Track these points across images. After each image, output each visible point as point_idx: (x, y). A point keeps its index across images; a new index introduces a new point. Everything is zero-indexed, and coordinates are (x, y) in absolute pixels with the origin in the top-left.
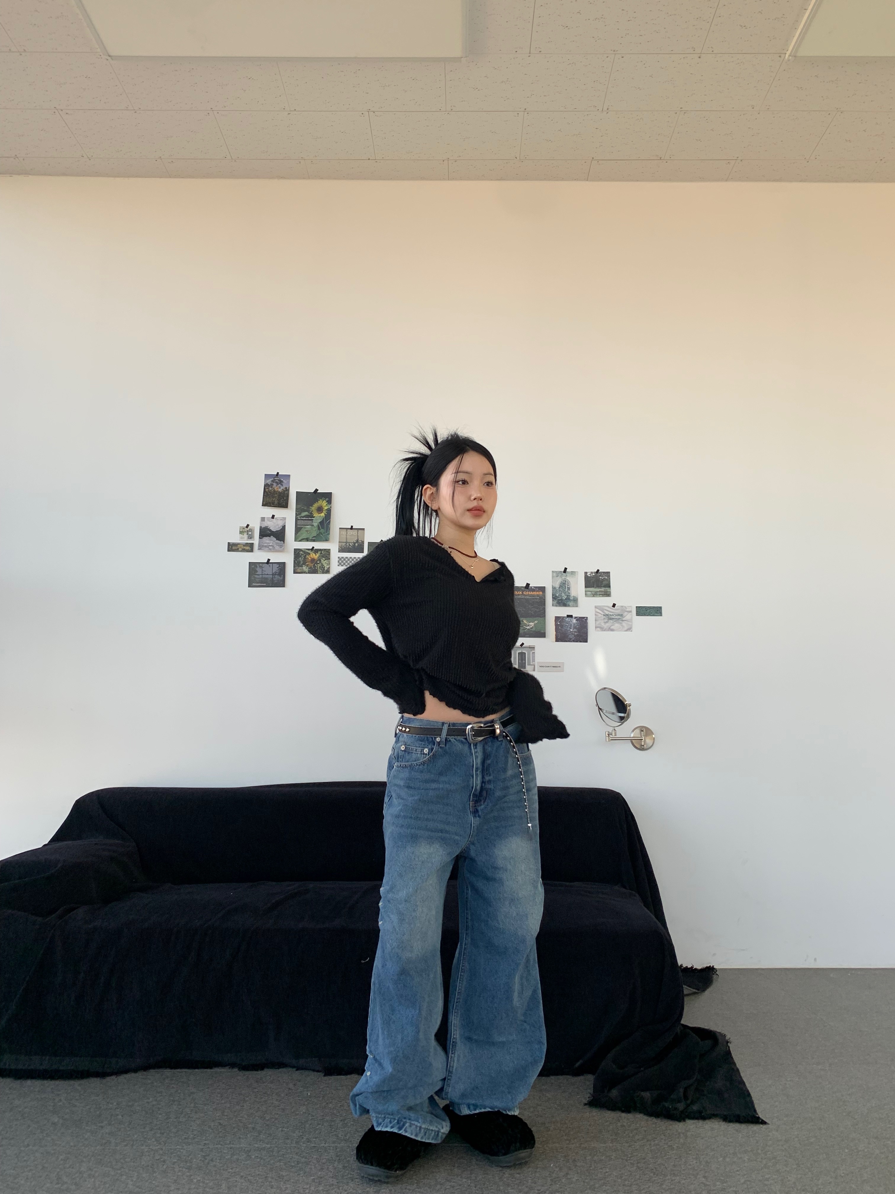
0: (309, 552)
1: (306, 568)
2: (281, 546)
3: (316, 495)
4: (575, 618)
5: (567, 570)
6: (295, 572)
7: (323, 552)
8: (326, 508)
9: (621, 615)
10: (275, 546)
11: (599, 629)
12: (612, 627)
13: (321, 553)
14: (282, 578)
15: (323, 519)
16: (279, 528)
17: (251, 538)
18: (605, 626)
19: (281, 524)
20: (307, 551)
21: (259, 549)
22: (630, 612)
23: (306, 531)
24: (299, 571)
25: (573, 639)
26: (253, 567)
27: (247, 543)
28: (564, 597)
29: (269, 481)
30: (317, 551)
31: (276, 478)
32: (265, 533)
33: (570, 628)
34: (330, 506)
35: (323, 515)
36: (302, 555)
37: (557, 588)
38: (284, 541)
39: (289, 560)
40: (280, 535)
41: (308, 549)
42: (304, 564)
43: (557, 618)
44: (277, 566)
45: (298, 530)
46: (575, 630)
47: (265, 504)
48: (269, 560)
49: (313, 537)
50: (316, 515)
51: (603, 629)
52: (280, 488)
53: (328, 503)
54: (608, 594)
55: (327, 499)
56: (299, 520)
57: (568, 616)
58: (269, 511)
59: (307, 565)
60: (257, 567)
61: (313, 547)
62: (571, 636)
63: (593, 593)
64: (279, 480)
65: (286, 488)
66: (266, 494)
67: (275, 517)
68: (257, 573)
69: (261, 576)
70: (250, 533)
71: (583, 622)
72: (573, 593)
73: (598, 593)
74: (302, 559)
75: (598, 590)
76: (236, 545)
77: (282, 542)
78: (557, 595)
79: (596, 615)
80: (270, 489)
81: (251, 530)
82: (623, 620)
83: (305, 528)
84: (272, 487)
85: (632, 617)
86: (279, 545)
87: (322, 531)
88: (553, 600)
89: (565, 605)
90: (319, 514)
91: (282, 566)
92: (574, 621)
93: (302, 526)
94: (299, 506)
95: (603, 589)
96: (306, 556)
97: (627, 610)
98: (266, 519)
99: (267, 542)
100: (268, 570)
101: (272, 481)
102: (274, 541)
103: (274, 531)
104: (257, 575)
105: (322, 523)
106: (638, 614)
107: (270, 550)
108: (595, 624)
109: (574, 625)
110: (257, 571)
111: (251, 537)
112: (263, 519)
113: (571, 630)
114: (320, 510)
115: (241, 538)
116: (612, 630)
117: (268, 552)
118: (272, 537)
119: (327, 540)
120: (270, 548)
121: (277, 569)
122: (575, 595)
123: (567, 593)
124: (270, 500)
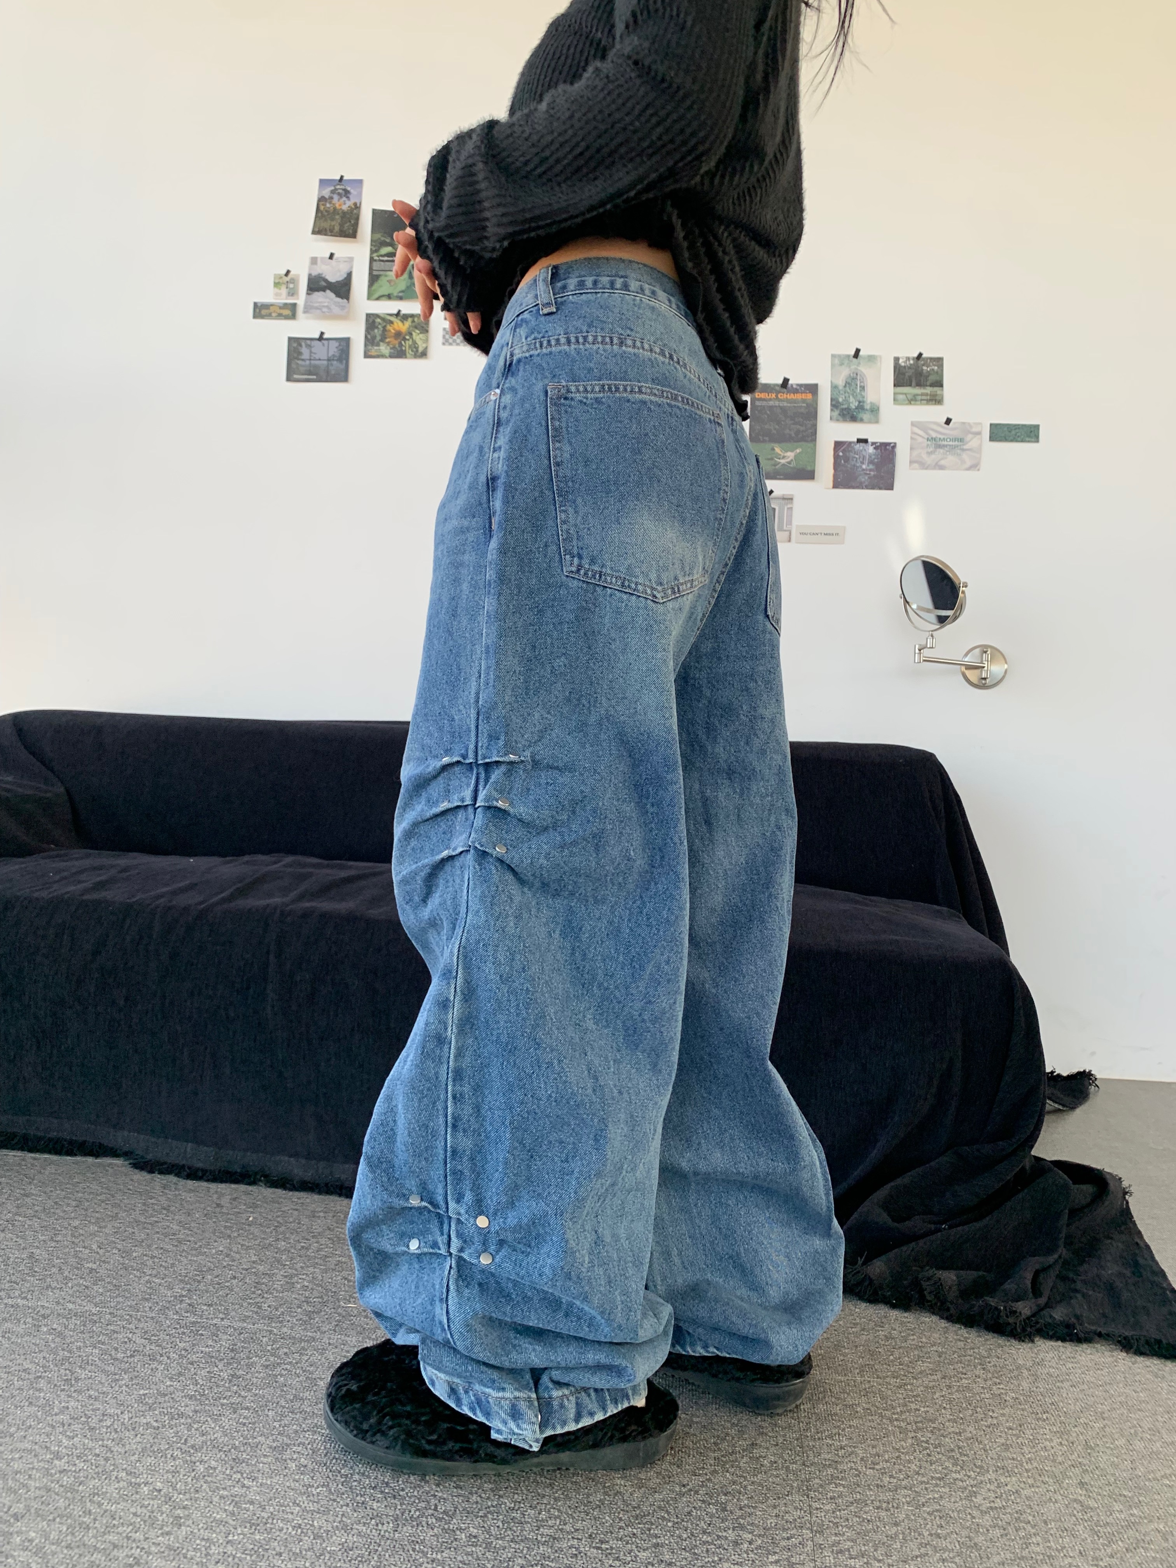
0: (392, 319)
1: (386, 349)
2: (343, 308)
4: (873, 444)
5: (861, 353)
6: (367, 356)
7: (416, 319)
9: (961, 440)
10: (333, 307)
11: (916, 465)
12: (942, 462)
13: (413, 321)
14: (343, 367)
16: (341, 275)
17: (293, 295)
18: (929, 460)
19: (344, 269)
20: (389, 317)
21: (305, 312)
22: (979, 433)
23: (383, 282)
24: (373, 353)
25: (867, 483)
27: (286, 304)
28: (854, 404)
29: (326, 193)
30: (405, 317)
31: (338, 186)
32: (316, 284)
33: (862, 463)
36: (380, 324)
37: (841, 388)
38: (348, 299)
39: (356, 333)
40: (342, 289)
41: (391, 315)
42: (382, 340)
43: (838, 445)
44: (334, 344)
45: (373, 279)
46: (871, 467)
47: (319, 231)
48: (322, 333)
49: (402, 292)
51: (923, 466)
52: (345, 204)
54: (937, 400)
56: (376, 261)
57: (860, 441)
58: (325, 246)
59: (389, 343)
60: (301, 345)
61: (399, 311)
62: (864, 479)
63: (910, 397)
64: (343, 190)
65: (355, 204)
66: (319, 215)
67: (335, 257)
68: (303, 357)
69: (308, 362)
71: (887, 451)
72: (870, 397)
73: (919, 398)
74: (380, 332)
75: (918, 391)
76: (267, 306)
77: (345, 300)
78: (840, 400)
79: (912, 438)
80: (328, 205)
81: (294, 281)
82: (963, 450)
83: (386, 276)
84: (330, 203)
85: (980, 445)
86: (340, 307)
88: (832, 410)
89: (854, 419)
91: (345, 344)
92: (871, 450)
93: (381, 273)
94: (376, 236)
95: (928, 390)
96: (386, 326)
97: (974, 430)
98: (319, 261)
99: (322, 300)
100: (321, 352)
101: (333, 192)
102: (332, 300)
103: (333, 281)
104: (301, 360)
106: (992, 438)
107: (325, 317)
108: (911, 456)
109: (870, 456)
110: (300, 353)
111: (292, 293)
112: (314, 261)
113: (864, 467)
115: (276, 295)
116: (942, 468)
117: (320, 318)
118: (328, 291)
120: (325, 310)
121: (336, 350)
122: (873, 401)
123: (859, 396)
124: (326, 225)
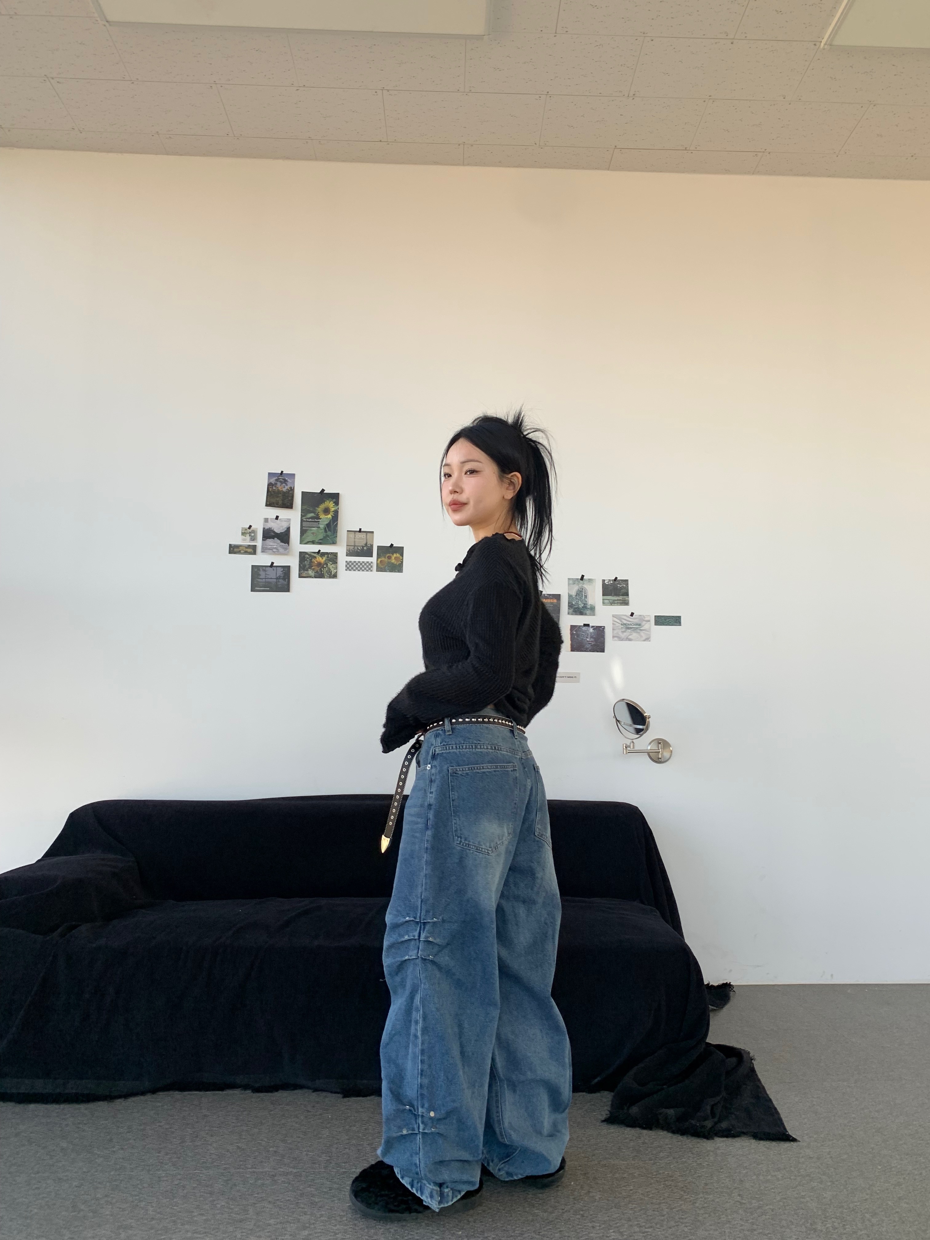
0: (315, 555)
1: (312, 573)
2: (286, 549)
3: (323, 496)
4: (592, 627)
5: (584, 578)
6: (300, 577)
7: (329, 555)
8: (333, 509)
9: (639, 625)
10: (279, 548)
11: (616, 638)
12: (630, 637)
13: (328, 557)
14: (286, 583)
15: (330, 521)
16: (283, 529)
18: (623, 636)
19: (285, 525)
20: (313, 554)
21: (262, 552)
22: (649, 621)
23: (312, 533)
24: (304, 575)
25: (590, 649)
26: (256, 570)
27: (250, 545)
28: (581, 605)
29: (273, 480)
30: (323, 554)
31: (280, 477)
32: (268, 534)
33: (587, 638)
34: (337, 507)
35: (329, 516)
36: (308, 558)
37: (574, 596)
38: (288, 544)
39: (294, 563)
40: (284, 537)
41: (314, 553)
42: (310, 567)
43: (573, 627)
44: (281, 569)
45: (303, 532)
46: (592, 640)
47: (269, 504)
48: (273, 563)
49: (320, 540)
50: (322, 516)
51: (621, 639)
52: (284, 487)
53: (336, 504)
54: (625, 603)
55: (334, 500)
56: (304, 521)
57: (585, 625)
58: (273, 512)
59: (313, 569)
60: (260, 570)
61: (320, 551)
62: (588, 646)
63: (611, 601)
64: (283, 479)
65: (291, 488)
66: (269, 494)
67: (279, 518)
68: (261, 577)
69: (264, 580)
70: (253, 535)
71: (600, 631)
72: (590, 602)
73: (616, 602)
74: (308, 563)
75: (615, 598)
76: (237, 547)
77: (287, 544)
78: (574, 603)
79: (613, 624)
80: (274, 488)
81: (254, 532)
82: (640, 630)
83: (311, 530)
84: (276, 487)
85: (650, 628)
86: (283, 548)
87: (329, 533)
88: (569, 609)
89: (581, 613)
90: (326, 515)
91: (287, 570)
92: (591, 630)
93: (307, 528)
94: (305, 507)
95: (620, 598)
96: (311, 559)
97: (646, 619)
98: (269, 520)
99: (271, 544)
100: (272, 574)
101: (277, 480)
102: (278, 543)
103: (278, 532)
104: (260, 579)
105: (328, 525)
106: (657, 624)
107: (274, 553)
108: (613, 633)
109: (591, 634)
110: (259, 575)
111: (253, 539)
112: (266, 520)
113: (588, 640)
114: (326, 511)
115: (244, 540)
116: (630, 640)
117: (271, 554)
118: (276, 539)
119: (334, 543)
120: (274, 550)
121: (281, 573)
122: (591, 604)
123: (584, 601)
124: (273, 500)
